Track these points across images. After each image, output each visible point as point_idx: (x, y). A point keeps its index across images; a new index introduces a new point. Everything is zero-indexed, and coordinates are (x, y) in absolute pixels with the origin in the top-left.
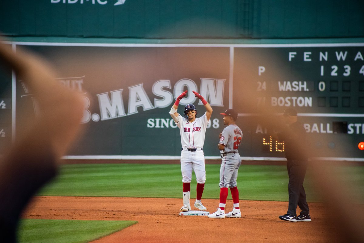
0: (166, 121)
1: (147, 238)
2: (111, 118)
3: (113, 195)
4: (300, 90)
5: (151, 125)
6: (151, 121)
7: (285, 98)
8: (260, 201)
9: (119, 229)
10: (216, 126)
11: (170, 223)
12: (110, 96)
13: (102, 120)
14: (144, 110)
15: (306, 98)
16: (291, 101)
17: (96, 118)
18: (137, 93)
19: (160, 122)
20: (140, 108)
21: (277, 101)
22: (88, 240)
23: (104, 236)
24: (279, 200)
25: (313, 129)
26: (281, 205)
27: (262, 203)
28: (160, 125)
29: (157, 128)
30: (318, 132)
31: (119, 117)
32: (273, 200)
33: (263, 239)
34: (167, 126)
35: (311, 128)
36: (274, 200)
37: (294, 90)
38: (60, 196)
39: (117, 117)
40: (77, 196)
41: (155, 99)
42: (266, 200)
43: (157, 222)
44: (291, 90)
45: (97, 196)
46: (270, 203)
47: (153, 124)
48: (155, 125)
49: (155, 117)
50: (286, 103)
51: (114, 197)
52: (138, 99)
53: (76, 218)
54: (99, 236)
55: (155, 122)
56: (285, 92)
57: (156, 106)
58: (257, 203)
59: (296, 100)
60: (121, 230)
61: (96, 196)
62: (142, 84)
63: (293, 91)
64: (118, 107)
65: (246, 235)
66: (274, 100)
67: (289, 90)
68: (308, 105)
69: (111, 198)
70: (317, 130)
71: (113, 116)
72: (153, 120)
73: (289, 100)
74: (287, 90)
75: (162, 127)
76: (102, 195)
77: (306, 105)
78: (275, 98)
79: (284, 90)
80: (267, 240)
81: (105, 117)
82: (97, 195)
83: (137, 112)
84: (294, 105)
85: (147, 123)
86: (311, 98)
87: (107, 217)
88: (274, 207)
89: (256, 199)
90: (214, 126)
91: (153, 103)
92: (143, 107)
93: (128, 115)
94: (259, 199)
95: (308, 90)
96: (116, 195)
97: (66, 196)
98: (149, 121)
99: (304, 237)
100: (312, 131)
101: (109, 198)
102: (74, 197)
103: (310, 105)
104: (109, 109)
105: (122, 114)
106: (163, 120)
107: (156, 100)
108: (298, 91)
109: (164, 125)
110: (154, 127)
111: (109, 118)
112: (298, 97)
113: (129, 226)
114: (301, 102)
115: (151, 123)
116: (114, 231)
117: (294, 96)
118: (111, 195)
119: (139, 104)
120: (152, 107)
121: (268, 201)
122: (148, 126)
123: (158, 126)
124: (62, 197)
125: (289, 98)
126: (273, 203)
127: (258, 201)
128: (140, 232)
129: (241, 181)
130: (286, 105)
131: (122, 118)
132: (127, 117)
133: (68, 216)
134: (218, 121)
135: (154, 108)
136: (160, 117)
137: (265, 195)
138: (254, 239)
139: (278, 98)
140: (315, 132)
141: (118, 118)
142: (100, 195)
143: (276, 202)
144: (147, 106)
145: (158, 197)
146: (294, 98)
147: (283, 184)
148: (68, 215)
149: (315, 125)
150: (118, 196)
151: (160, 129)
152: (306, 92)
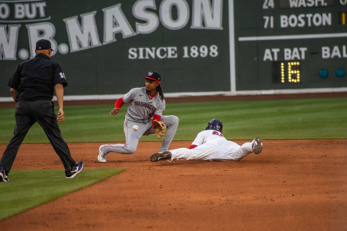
0: (152, 50)
1: (138, 187)
2: (82, 49)
3: (92, 141)
4: (317, 5)
5: (132, 56)
6: (133, 51)
7: (297, 16)
8: (274, 140)
9: (104, 178)
10: (213, 54)
11: (165, 170)
12: (80, 21)
13: (71, 51)
14: (124, 37)
15: (324, 15)
16: (305, 19)
17: (63, 49)
18: (114, 17)
19: (144, 51)
20: (118, 35)
21: (288, 21)
22: (66, 191)
23: (86, 187)
24: (297, 138)
25: (334, 54)
26: (300, 144)
27: (276, 142)
28: (144, 55)
29: (141, 60)
30: (340, 56)
31: (92, 47)
32: (289, 138)
33: (281, 183)
34: (153, 55)
35: (331, 52)
36: (291, 138)
37: (309, 5)
38: (26, 144)
39: (90, 47)
40: (47, 143)
41: (137, 23)
42: (281, 138)
43: (150, 169)
44: (305, 5)
45: (73, 143)
46: (286, 142)
47: (135, 55)
48: (138, 55)
49: (137, 47)
50: (299, 22)
51: (93, 142)
52: (115, 24)
53: (48, 167)
54: (80, 187)
55: (138, 52)
56: (298, 8)
57: (139, 32)
58: (270, 143)
59: (312, 18)
60: (106, 179)
61: (71, 143)
62: (120, 5)
63: (307, 7)
64: (91, 34)
65: (259, 178)
66: (284, 19)
67: (302, 6)
68: (327, 23)
69: (90, 144)
70: (338, 54)
71: (85, 45)
72: (135, 50)
73: (303, 18)
74: (299, 6)
75: (147, 57)
76: (78, 141)
77: (324, 24)
78: (285, 17)
79: (296, 5)
80: (286, 183)
81: (75, 48)
82: (72, 141)
83: (115, 40)
84: (309, 24)
85: (128, 53)
86: (330, 15)
87: (86, 166)
88: (291, 146)
89: (268, 138)
90: (211, 54)
91: (134, 28)
92: (122, 34)
93: (104, 44)
94: (272, 139)
95: (326, 4)
96: (96, 141)
97: (34, 143)
98: (130, 51)
99: (331, 178)
100: (333, 56)
101: (87, 144)
102: (44, 144)
103: (330, 23)
104: (80, 38)
105: (96, 42)
106: (148, 50)
107: (138, 25)
108: (314, 7)
109: (149, 55)
110: (137, 59)
111: (80, 49)
112: (313, 14)
113: (115, 175)
114: (317, 20)
115: (132, 53)
116: (97, 180)
117: (309, 13)
118: (90, 141)
119: (117, 29)
120: (133, 34)
121: (283, 140)
122: (130, 57)
123: (141, 57)
124: (29, 144)
125: (303, 16)
126: (290, 141)
127: (272, 141)
128: (129, 180)
129: (248, 119)
130: (300, 25)
131: (96, 48)
132: (103, 46)
133: (39, 166)
134: (216, 48)
135: (135, 34)
136: (144, 46)
137: (279, 133)
138: (270, 183)
139: (288, 17)
140: (336, 57)
141: (91, 49)
142: (75, 141)
143: (293, 141)
144: (127, 32)
145: (148, 140)
146: (309, 16)
147: (300, 119)
148: (38, 164)
149: (336, 48)
150: (99, 141)
151: (144, 60)
152: (324, 7)
